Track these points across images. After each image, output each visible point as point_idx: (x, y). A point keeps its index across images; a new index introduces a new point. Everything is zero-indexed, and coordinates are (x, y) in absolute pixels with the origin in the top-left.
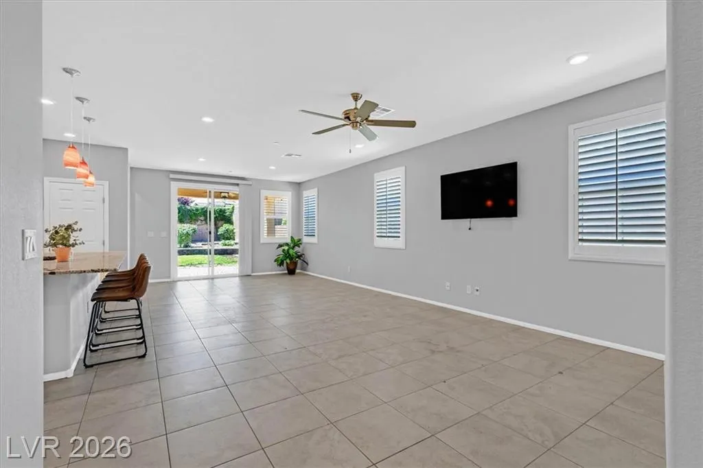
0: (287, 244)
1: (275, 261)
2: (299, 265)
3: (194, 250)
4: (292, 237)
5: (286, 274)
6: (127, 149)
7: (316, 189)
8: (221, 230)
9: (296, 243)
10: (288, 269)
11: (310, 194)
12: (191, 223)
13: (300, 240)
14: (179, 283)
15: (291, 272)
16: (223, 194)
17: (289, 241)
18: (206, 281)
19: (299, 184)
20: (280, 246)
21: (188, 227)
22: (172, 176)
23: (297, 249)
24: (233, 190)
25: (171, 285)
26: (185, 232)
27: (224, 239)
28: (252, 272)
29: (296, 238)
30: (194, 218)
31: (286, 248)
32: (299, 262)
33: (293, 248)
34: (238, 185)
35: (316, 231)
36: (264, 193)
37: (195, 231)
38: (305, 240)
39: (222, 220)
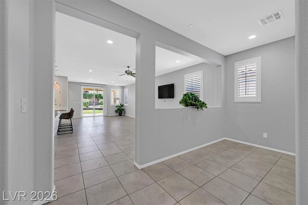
0: (119, 106)
1: (115, 111)
2: (123, 113)
3: (90, 108)
4: (121, 104)
5: (118, 116)
6: (67, 77)
7: (128, 89)
8: (100, 101)
9: (122, 106)
10: (119, 114)
11: (126, 90)
12: (89, 99)
13: (123, 105)
14: (83, 118)
15: (120, 115)
16: (98, 90)
17: (119, 105)
18: (92, 117)
19: (123, 87)
20: (117, 106)
21: (87, 100)
22: (81, 84)
23: (122, 107)
24: (102, 89)
25: (81, 118)
26: (87, 102)
27: (101, 104)
28: (107, 115)
29: (122, 104)
30: (90, 97)
31: (119, 107)
32: (123, 112)
33: (121, 107)
34: (103, 87)
35: (128, 102)
36: (112, 89)
37: (90, 102)
38: (125, 105)
39: (100, 98)
